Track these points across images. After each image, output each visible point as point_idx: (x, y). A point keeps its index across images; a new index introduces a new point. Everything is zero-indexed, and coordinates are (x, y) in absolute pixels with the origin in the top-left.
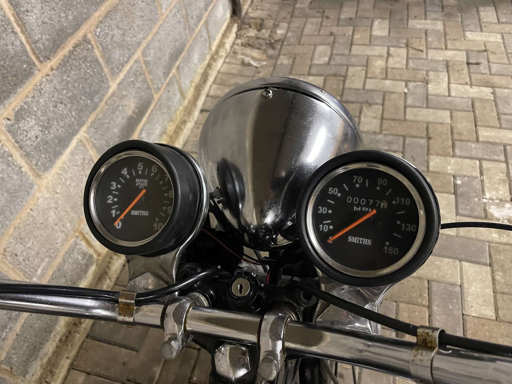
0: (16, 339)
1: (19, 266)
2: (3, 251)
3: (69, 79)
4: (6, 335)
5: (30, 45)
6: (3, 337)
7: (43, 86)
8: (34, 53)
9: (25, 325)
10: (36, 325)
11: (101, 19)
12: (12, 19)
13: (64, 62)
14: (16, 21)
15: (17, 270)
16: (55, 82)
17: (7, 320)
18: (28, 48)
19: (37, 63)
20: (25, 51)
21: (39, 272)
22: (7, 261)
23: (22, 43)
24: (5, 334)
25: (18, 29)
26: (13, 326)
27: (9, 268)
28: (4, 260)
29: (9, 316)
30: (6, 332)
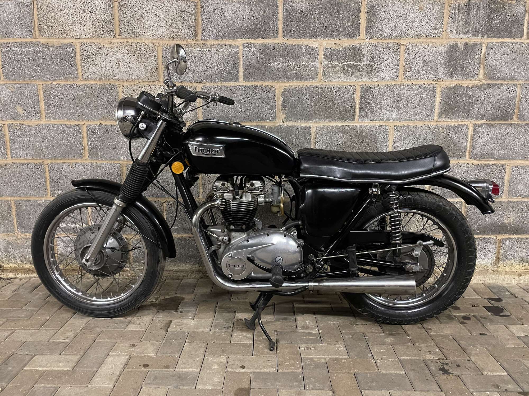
3: (478, 174)
5: (470, 148)
7: (462, 166)
8: (469, 152)
11: (522, 165)
12: (470, 135)
13: (481, 166)
14: (471, 137)
16: (470, 169)
18: (468, 149)
19: (467, 157)
20: (466, 149)
23: (467, 145)
25: (469, 140)
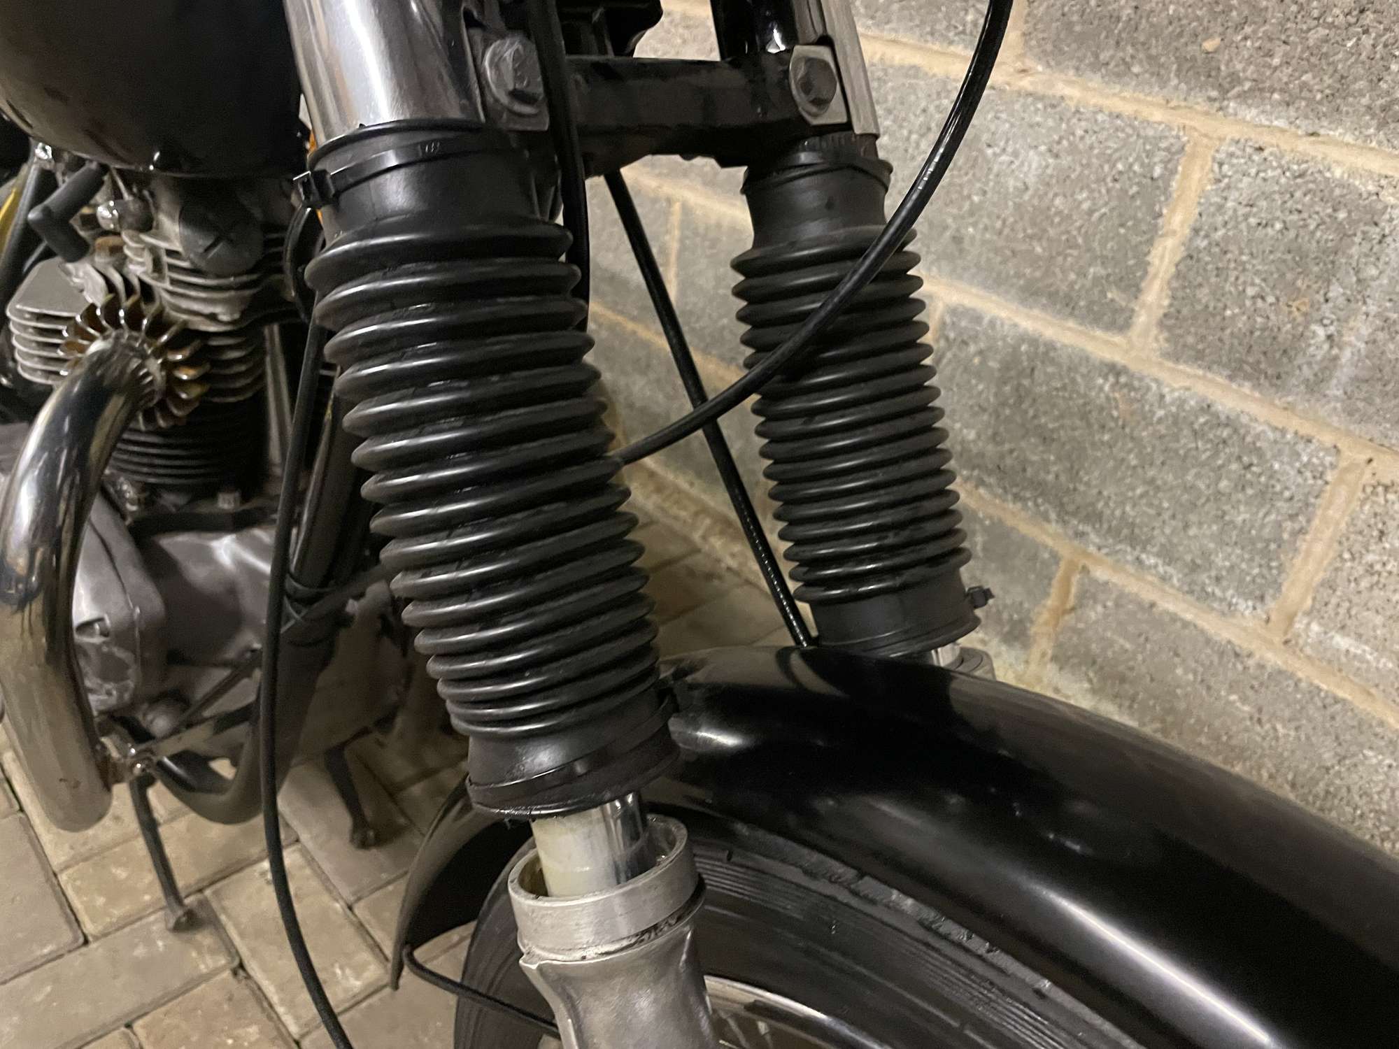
0: (1140, 604)
1: (1347, 556)
2: (1387, 481)
4: (1150, 567)
6: (1144, 556)
9: (1179, 624)
10: (1179, 671)
15: (1331, 554)
17: (1188, 558)
21: (1342, 642)
22: (1355, 505)
24: (1152, 561)
26: (1172, 586)
27: (1338, 524)
28: (1360, 495)
29: (1199, 561)
30: (1156, 566)
